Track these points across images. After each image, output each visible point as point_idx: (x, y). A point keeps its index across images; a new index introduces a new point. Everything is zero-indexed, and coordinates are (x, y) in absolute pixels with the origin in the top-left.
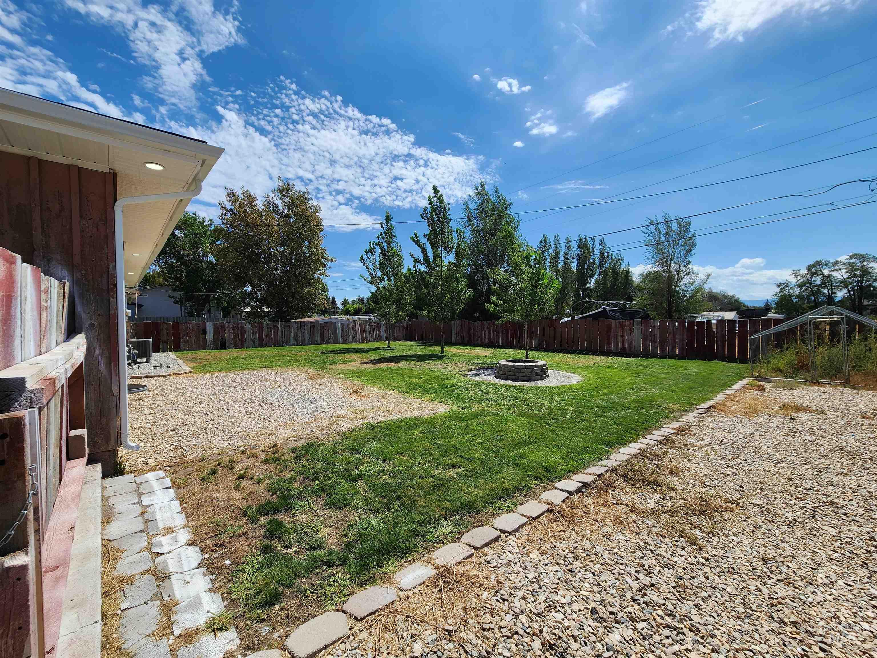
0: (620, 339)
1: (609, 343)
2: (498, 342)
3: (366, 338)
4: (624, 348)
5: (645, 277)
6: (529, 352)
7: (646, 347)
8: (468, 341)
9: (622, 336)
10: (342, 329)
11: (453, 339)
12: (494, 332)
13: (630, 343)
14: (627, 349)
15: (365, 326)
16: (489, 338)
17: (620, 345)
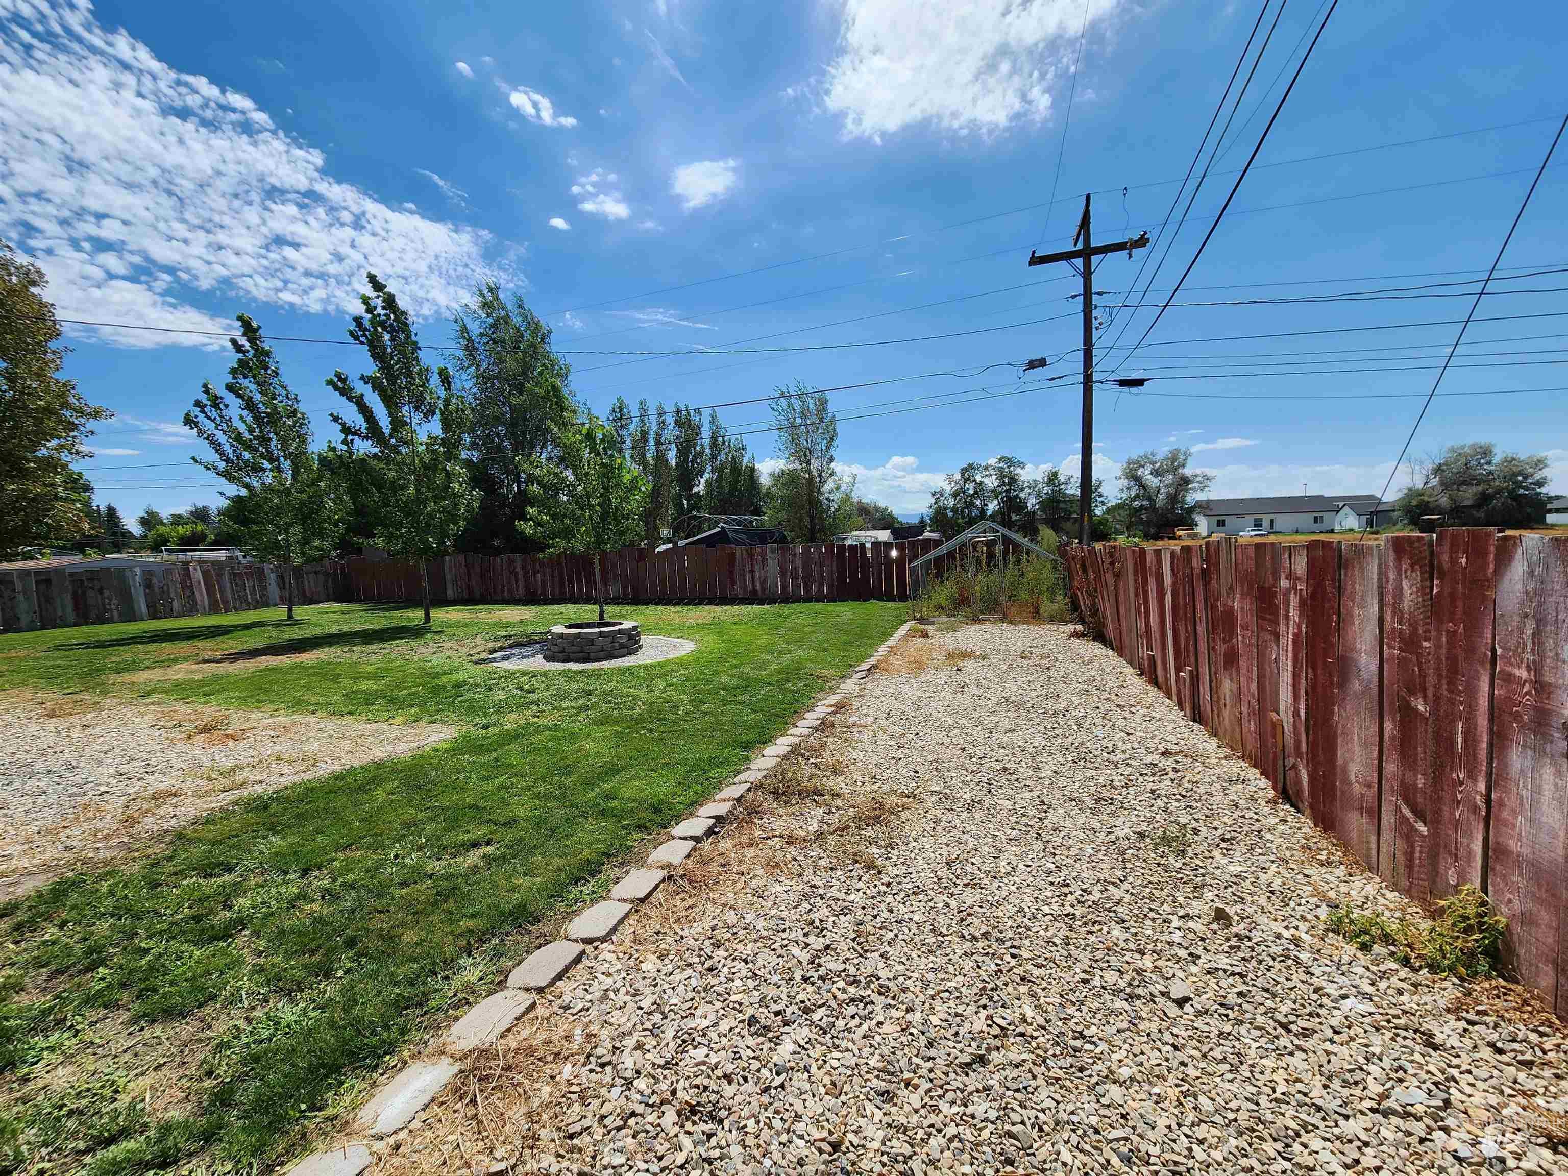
0: (748, 576)
1: (733, 584)
2: (545, 594)
3: (225, 603)
4: (754, 591)
5: (777, 477)
6: (605, 608)
7: (784, 587)
8: (482, 595)
9: (752, 571)
10: (148, 585)
11: (450, 592)
12: (535, 573)
13: (763, 582)
14: (760, 593)
15: (220, 575)
16: (527, 587)
17: (749, 587)
